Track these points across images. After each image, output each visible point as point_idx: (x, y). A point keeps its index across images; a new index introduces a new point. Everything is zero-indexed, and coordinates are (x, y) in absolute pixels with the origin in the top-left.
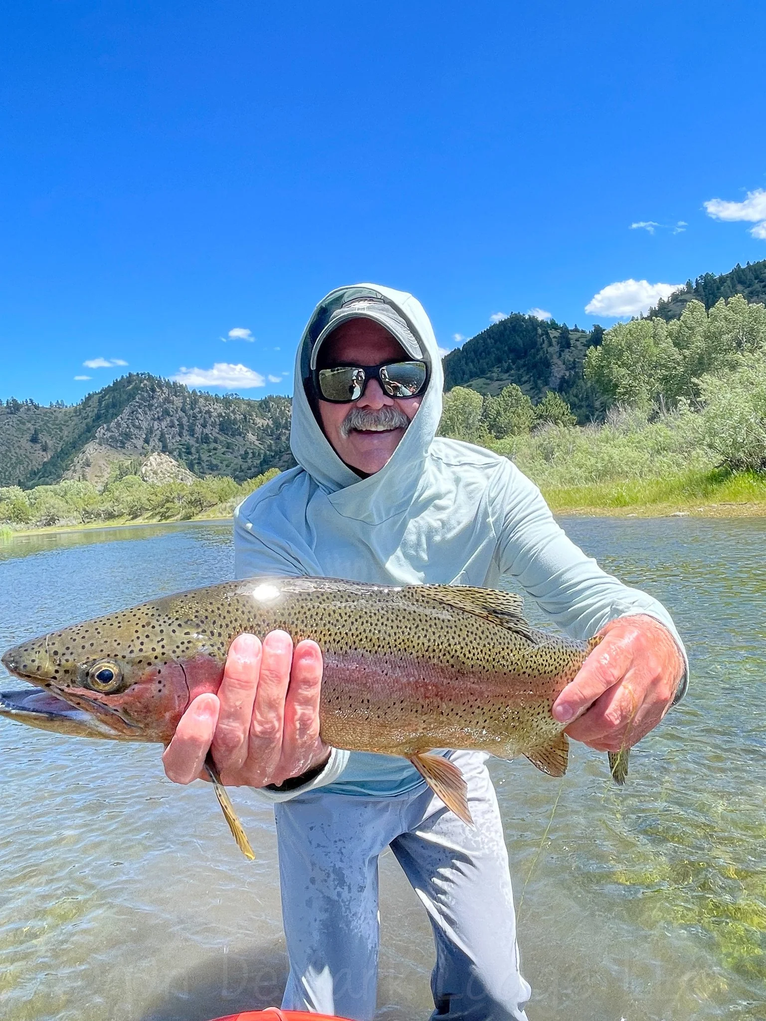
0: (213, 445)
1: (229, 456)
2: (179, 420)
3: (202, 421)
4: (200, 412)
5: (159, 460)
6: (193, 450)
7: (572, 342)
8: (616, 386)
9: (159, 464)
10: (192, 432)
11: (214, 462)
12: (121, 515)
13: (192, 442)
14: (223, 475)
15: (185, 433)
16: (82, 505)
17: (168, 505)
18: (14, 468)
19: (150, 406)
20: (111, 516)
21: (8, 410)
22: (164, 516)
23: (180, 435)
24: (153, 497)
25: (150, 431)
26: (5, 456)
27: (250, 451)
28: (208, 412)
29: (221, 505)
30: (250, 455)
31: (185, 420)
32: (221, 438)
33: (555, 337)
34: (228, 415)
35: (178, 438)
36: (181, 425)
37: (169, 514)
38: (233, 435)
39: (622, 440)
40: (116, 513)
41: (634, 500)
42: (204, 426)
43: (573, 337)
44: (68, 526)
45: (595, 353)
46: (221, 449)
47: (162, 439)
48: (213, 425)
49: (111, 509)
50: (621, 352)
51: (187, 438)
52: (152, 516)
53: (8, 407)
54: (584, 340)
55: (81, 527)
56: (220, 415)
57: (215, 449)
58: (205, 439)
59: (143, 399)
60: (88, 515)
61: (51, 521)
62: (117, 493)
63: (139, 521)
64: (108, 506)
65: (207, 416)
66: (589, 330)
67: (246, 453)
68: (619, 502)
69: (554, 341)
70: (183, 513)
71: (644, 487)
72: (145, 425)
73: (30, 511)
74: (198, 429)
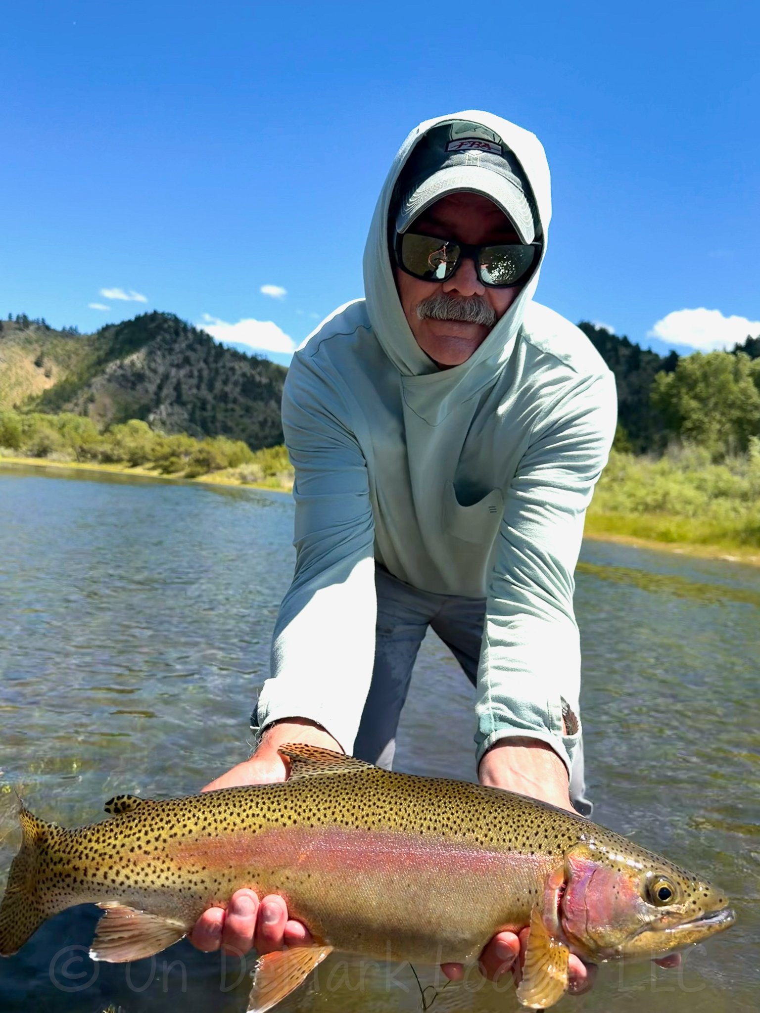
0: (230, 406)
1: (246, 421)
2: (200, 371)
3: (224, 377)
4: (224, 367)
5: (170, 410)
6: (209, 407)
7: (643, 364)
8: (684, 418)
9: (169, 415)
10: (211, 388)
11: (230, 424)
12: (119, 460)
13: (209, 397)
14: (238, 439)
15: (203, 386)
16: (79, 442)
17: (173, 459)
18: (12, 389)
19: (171, 351)
20: (108, 459)
21: (17, 326)
22: (167, 470)
23: (198, 387)
24: (158, 448)
25: (166, 377)
26: (4, 374)
27: (269, 420)
28: (232, 369)
29: (230, 470)
30: (269, 424)
31: (205, 373)
32: (242, 400)
33: (624, 356)
34: (253, 376)
35: (195, 391)
36: (200, 377)
37: (172, 469)
38: (255, 399)
39: (679, 475)
40: (115, 458)
41: (682, 539)
42: (225, 382)
43: (645, 358)
44: (60, 461)
45: (666, 379)
46: (239, 411)
47: (178, 388)
48: (236, 383)
49: (109, 452)
50: (696, 382)
51: (204, 393)
52: (154, 468)
53: (17, 322)
54: (654, 364)
55: (75, 465)
56: (244, 375)
57: (233, 410)
58: (224, 397)
59: (164, 340)
60: (83, 454)
61: (42, 452)
62: (119, 437)
63: (138, 471)
64: (107, 448)
65: (230, 373)
66: (664, 353)
67: (265, 421)
68: (665, 537)
69: (623, 360)
70: (187, 470)
71: (695, 527)
72: (161, 370)
73: (22, 438)
74: (218, 385)
